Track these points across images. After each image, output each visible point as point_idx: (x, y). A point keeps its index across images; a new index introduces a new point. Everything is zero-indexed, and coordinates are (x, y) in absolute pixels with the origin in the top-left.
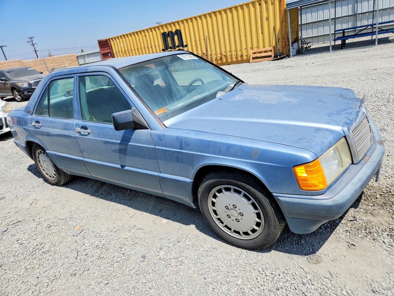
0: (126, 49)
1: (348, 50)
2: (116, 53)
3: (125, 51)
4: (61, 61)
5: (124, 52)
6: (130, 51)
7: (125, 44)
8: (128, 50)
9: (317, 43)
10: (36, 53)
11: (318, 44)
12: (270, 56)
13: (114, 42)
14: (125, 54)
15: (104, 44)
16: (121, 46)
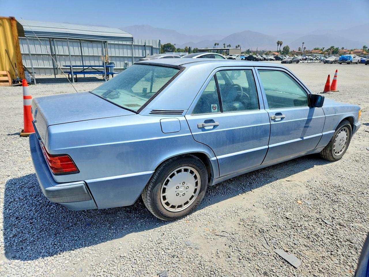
1: (99, 83)
9: (45, 74)
11: (40, 75)
12: (7, 81)
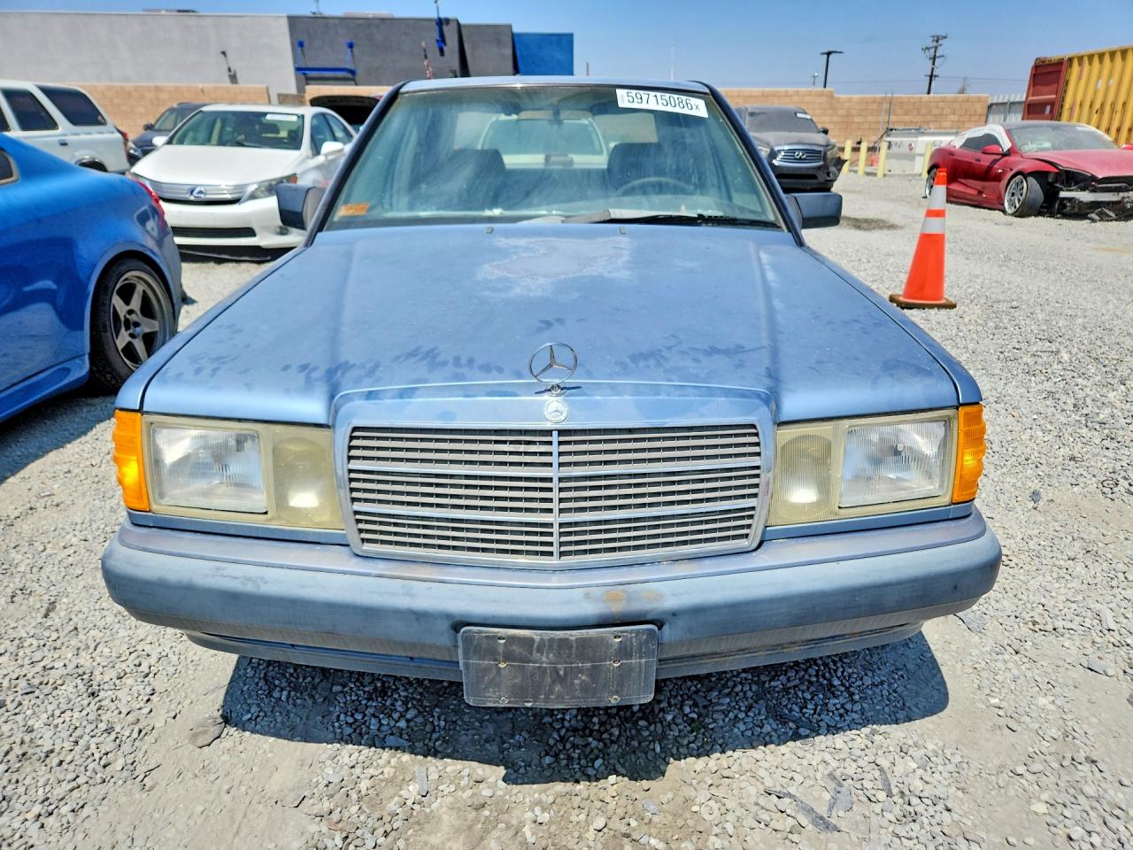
0: (1110, 99)
2: (1072, 109)
3: (1102, 106)
4: (935, 111)
5: (1097, 106)
6: (1119, 107)
7: (1113, 82)
8: (1113, 104)
10: (930, 83)
13: (1081, 72)
14: (1095, 117)
15: (1049, 74)
16: (1099, 86)
